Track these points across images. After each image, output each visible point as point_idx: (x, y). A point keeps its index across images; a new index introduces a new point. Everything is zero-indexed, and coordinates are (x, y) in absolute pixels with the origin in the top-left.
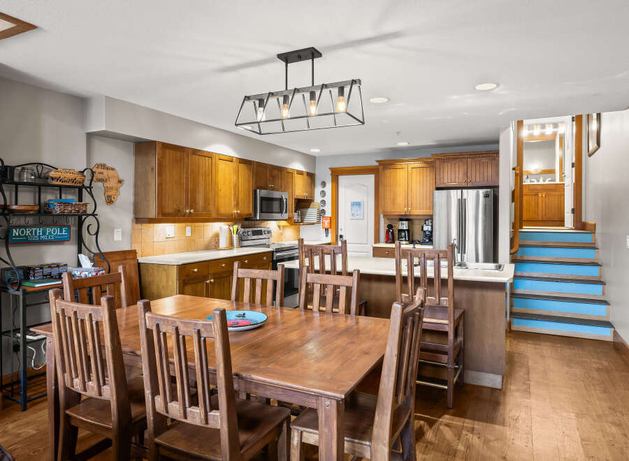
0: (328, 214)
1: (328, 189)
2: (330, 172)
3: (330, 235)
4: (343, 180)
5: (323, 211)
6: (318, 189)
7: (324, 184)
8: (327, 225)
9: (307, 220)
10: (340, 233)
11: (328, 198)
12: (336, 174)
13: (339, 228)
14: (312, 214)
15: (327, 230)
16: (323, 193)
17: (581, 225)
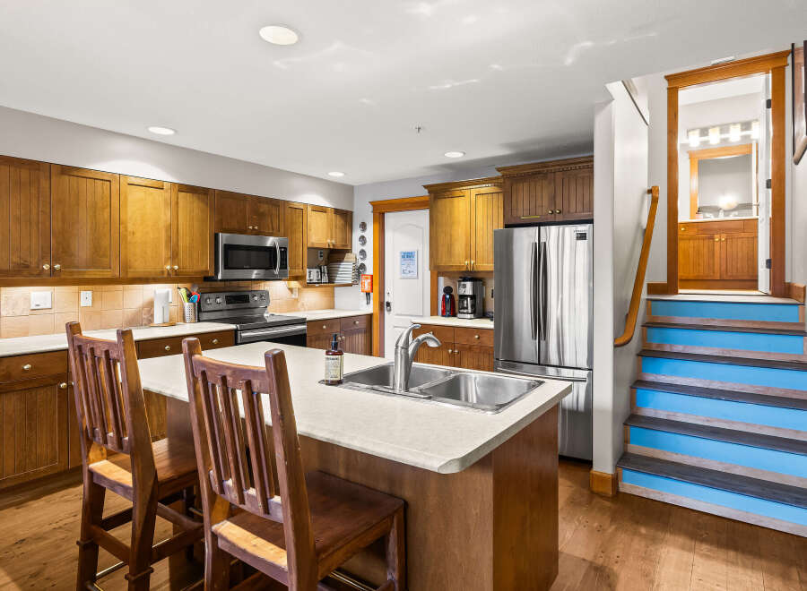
0: (370, 270)
1: (370, 233)
2: (371, 208)
3: (372, 301)
4: (391, 219)
5: (363, 266)
6: (357, 233)
7: (363, 226)
8: (367, 288)
9: (339, 279)
10: (387, 299)
11: (369, 248)
12: (381, 211)
13: (386, 291)
14: (345, 271)
15: (368, 294)
16: (363, 239)
17: (782, 288)
